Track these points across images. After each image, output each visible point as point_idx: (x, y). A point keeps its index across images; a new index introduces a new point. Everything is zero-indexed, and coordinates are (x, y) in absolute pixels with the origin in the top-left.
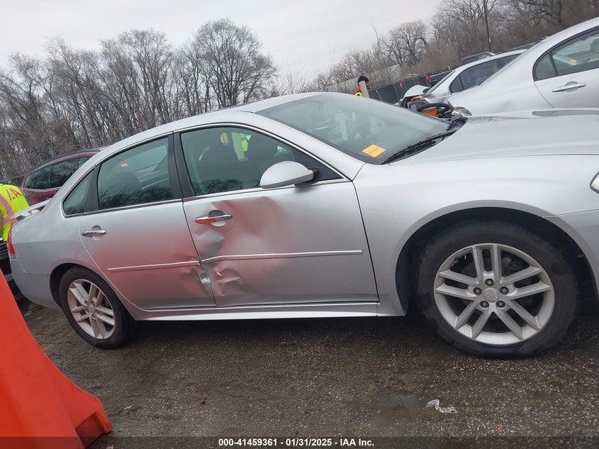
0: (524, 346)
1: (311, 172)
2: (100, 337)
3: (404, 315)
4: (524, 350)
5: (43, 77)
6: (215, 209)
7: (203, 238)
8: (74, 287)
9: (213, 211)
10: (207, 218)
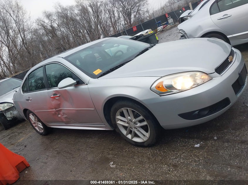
0: (145, 143)
1: (75, 81)
2: (41, 132)
3: (113, 130)
4: (145, 144)
5: (55, 19)
6: (55, 93)
7: (54, 103)
8: (30, 116)
9: (54, 94)
10: (53, 96)
